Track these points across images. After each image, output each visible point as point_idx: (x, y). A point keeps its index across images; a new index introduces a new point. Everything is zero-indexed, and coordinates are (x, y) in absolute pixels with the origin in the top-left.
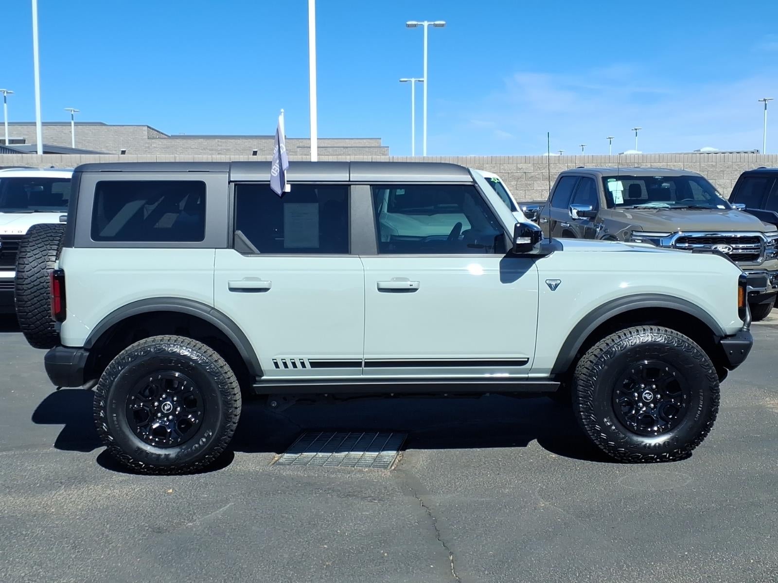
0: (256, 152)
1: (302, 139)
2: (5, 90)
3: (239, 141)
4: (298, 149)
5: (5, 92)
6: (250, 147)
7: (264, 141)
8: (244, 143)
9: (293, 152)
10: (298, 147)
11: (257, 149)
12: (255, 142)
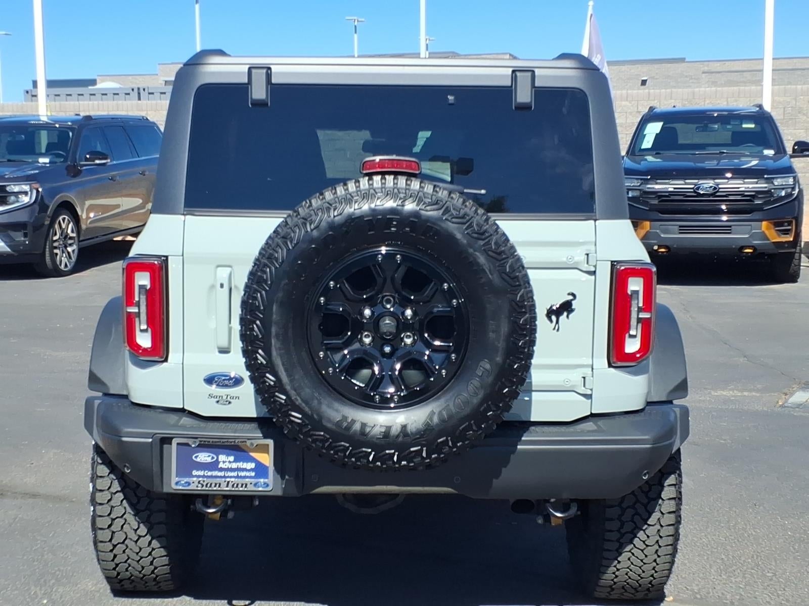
0: (646, 81)
1: (709, 61)
2: (355, 18)
3: (624, 68)
4: (704, 75)
5: (356, 21)
6: (637, 75)
7: (656, 66)
8: (630, 70)
9: (695, 79)
10: (704, 73)
11: (646, 77)
12: (645, 68)
